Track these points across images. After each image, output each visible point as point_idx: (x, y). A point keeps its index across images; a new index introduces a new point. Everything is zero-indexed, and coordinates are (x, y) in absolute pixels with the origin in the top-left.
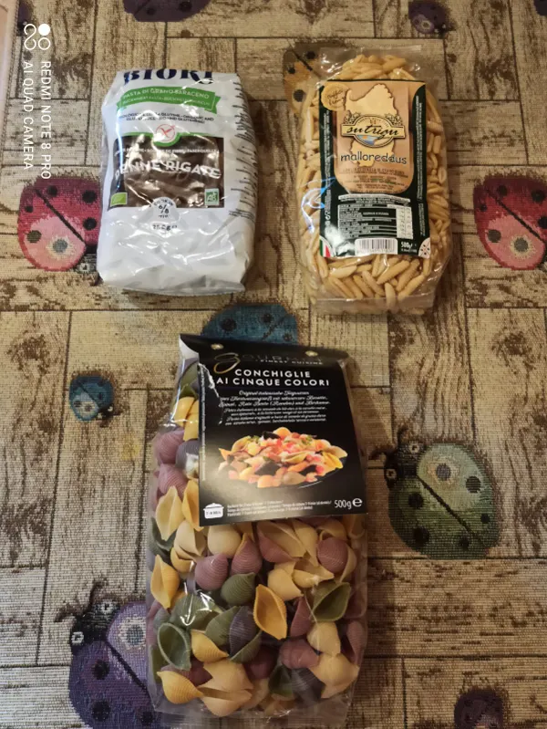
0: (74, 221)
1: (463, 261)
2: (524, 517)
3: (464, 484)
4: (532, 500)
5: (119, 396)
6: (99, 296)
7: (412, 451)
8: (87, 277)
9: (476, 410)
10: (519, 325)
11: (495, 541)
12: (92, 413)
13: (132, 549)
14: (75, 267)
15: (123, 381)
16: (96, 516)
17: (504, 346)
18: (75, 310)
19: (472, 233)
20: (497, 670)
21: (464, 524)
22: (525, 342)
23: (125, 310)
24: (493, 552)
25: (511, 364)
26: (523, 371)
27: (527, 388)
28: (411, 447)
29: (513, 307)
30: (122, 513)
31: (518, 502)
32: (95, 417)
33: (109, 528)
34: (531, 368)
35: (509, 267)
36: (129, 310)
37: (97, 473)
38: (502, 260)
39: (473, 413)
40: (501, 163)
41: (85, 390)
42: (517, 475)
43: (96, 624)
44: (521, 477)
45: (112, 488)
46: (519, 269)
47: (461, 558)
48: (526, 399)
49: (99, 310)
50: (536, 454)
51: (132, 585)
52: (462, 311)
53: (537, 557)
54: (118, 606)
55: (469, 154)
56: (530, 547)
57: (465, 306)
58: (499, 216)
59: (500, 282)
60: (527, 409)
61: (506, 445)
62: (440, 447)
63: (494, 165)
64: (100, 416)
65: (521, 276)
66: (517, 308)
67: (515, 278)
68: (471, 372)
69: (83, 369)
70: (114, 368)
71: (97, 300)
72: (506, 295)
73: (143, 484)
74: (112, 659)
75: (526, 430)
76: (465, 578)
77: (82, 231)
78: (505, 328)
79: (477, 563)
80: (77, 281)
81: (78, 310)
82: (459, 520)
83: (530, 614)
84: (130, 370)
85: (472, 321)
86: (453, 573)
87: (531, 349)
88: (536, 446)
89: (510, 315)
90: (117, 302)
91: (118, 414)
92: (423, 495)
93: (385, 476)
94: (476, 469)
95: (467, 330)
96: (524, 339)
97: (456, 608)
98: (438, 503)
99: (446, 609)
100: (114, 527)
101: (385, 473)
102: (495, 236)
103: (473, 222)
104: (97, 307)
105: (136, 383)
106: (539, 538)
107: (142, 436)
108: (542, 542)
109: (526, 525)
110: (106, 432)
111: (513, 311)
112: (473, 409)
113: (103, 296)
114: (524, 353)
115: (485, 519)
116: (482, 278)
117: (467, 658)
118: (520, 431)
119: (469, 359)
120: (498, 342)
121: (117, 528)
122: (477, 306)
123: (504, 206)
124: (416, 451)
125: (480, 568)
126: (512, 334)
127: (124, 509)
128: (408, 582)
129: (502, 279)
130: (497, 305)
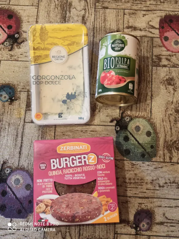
0: (4, 26)
1: (153, 48)
2: (167, 147)
3: (145, 133)
4: (171, 141)
5: (17, 94)
6: (12, 55)
7: (126, 120)
8: (7, 47)
9: (152, 106)
10: (173, 74)
11: (155, 155)
12: (6, 99)
13: (18, 150)
14: (3, 43)
15: (19, 88)
16: (6, 138)
17: (166, 82)
18: (2, 60)
19: (157, 37)
20: (151, 203)
21: (144, 148)
22: (174, 81)
23: (21, 61)
24: (154, 159)
25: (168, 89)
26: (172, 92)
27: (173, 98)
28: (126, 118)
29: (171, 67)
30: (15, 137)
31: (165, 141)
32: (7, 101)
33: (10, 143)
34: (176, 91)
35: (171, 51)
36: (23, 61)
37: (7, 122)
38: (168, 48)
39: (151, 107)
40: (171, 10)
41: (4, 91)
42: (166, 131)
43: (3, 177)
44: (168, 132)
45: (12, 127)
46: (175, 52)
47: (141, 161)
48: (172, 103)
49: (11, 60)
50: (174, 124)
51: (17, 163)
52: (150, 68)
53: (171, 162)
54: (12, 170)
55: (159, 6)
56: (168, 158)
57: (152, 66)
58: (169, 31)
59: (167, 57)
60: (172, 106)
61: (163, 120)
62: (137, 119)
63: (169, 11)
64: (9, 101)
65: (175, 55)
66: (173, 67)
67: (173, 55)
68: (152, 91)
69: (4, 82)
70: (15, 83)
71: (11, 56)
72: (169, 62)
73: (24, 127)
74: (8, 189)
75: (171, 114)
76: (142, 168)
77: (6, 30)
78: (167, 75)
79: (147, 163)
80: (3, 49)
81: (3, 60)
82: (142, 147)
83: (166, 183)
84: (22, 84)
85: (154, 72)
86: (138, 166)
87: (176, 84)
88: (174, 121)
89: (169, 70)
90: (18, 58)
91: (16, 100)
92: (129, 137)
93: (115, 129)
94: (150, 128)
95: (152, 75)
96: (174, 80)
97: (138, 179)
98: (135, 140)
99: (134, 179)
100: (12, 142)
101: (115, 128)
102: (166, 39)
103: (158, 33)
104: (10, 59)
105: (24, 89)
106: (172, 155)
107: (25, 109)
108: (173, 157)
109: (168, 150)
110: (11, 107)
111: (171, 68)
112: (151, 105)
113: (13, 55)
114: (173, 85)
115: (152, 147)
116: (160, 55)
117: (140, 198)
118: (169, 114)
119: (152, 86)
120: (163, 80)
121: (13, 142)
122: (157, 66)
123: (171, 27)
124: (128, 120)
125: (148, 165)
126: (169, 77)
127: (16, 135)
128: (121, 168)
129: (168, 56)
130: (165, 66)
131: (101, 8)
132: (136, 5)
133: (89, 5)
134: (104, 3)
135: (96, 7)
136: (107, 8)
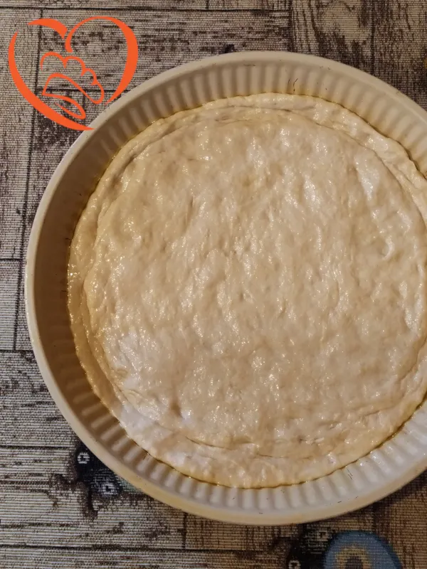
131: (272, 11)
132: (173, 24)
133: (309, 20)
134: (266, 26)
135: (286, 14)
136: (256, 12)
